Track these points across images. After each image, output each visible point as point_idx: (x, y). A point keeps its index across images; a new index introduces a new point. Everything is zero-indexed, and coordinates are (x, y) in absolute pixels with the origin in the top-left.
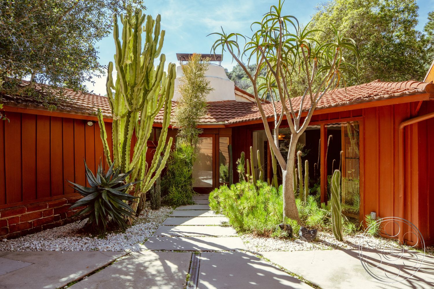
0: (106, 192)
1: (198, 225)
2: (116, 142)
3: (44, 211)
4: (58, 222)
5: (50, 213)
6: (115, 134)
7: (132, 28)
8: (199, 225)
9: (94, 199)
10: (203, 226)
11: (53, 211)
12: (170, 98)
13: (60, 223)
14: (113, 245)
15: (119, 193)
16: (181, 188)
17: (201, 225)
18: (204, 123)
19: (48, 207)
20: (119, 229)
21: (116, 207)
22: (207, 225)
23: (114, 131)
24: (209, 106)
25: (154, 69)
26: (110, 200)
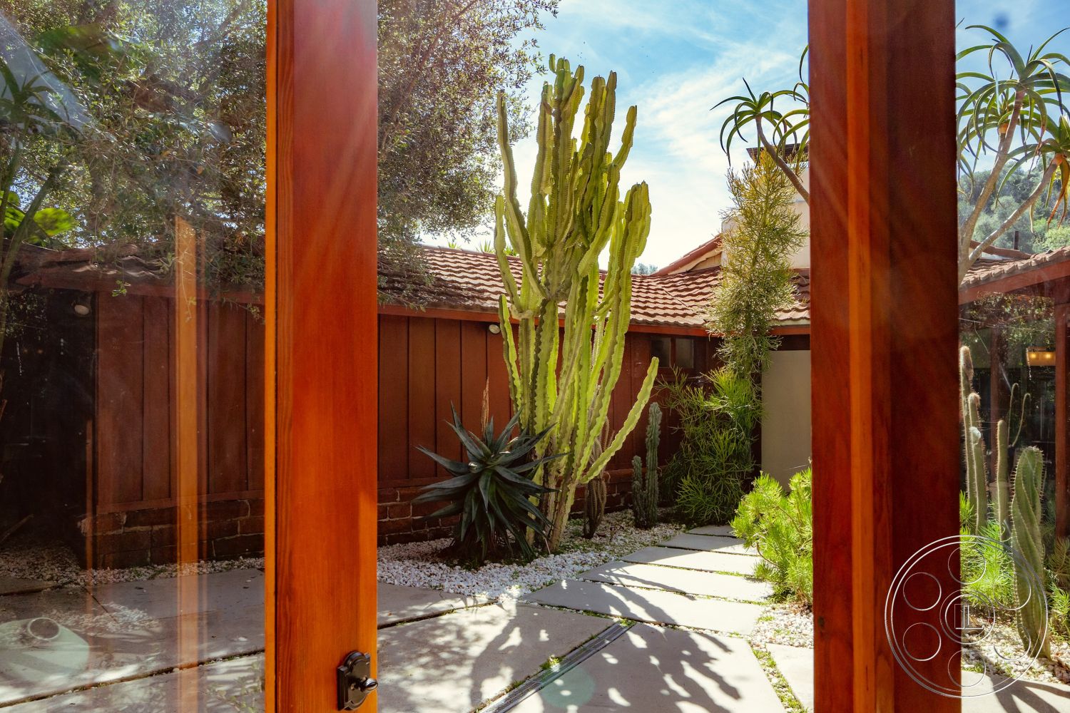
0: (490, 474)
1: (698, 570)
2: (525, 368)
3: (392, 507)
4: (422, 531)
5: (403, 512)
6: (524, 351)
7: (551, 114)
8: (701, 570)
9: (464, 486)
10: (711, 572)
11: (411, 507)
12: (626, 268)
13: (426, 535)
14: (474, 583)
15: (516, 478)
16: (713, 483)
17: (706, 571)
18: (790, 323)
19: (398, 499)
20: (519, 557)
21: (509, 507)
22: (717, 572)
23: (522, 344)
24: (798, 278)
25: (620, 200)
26: (499, 491)
